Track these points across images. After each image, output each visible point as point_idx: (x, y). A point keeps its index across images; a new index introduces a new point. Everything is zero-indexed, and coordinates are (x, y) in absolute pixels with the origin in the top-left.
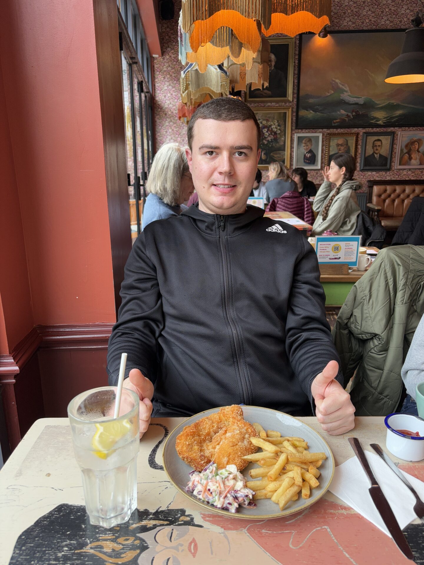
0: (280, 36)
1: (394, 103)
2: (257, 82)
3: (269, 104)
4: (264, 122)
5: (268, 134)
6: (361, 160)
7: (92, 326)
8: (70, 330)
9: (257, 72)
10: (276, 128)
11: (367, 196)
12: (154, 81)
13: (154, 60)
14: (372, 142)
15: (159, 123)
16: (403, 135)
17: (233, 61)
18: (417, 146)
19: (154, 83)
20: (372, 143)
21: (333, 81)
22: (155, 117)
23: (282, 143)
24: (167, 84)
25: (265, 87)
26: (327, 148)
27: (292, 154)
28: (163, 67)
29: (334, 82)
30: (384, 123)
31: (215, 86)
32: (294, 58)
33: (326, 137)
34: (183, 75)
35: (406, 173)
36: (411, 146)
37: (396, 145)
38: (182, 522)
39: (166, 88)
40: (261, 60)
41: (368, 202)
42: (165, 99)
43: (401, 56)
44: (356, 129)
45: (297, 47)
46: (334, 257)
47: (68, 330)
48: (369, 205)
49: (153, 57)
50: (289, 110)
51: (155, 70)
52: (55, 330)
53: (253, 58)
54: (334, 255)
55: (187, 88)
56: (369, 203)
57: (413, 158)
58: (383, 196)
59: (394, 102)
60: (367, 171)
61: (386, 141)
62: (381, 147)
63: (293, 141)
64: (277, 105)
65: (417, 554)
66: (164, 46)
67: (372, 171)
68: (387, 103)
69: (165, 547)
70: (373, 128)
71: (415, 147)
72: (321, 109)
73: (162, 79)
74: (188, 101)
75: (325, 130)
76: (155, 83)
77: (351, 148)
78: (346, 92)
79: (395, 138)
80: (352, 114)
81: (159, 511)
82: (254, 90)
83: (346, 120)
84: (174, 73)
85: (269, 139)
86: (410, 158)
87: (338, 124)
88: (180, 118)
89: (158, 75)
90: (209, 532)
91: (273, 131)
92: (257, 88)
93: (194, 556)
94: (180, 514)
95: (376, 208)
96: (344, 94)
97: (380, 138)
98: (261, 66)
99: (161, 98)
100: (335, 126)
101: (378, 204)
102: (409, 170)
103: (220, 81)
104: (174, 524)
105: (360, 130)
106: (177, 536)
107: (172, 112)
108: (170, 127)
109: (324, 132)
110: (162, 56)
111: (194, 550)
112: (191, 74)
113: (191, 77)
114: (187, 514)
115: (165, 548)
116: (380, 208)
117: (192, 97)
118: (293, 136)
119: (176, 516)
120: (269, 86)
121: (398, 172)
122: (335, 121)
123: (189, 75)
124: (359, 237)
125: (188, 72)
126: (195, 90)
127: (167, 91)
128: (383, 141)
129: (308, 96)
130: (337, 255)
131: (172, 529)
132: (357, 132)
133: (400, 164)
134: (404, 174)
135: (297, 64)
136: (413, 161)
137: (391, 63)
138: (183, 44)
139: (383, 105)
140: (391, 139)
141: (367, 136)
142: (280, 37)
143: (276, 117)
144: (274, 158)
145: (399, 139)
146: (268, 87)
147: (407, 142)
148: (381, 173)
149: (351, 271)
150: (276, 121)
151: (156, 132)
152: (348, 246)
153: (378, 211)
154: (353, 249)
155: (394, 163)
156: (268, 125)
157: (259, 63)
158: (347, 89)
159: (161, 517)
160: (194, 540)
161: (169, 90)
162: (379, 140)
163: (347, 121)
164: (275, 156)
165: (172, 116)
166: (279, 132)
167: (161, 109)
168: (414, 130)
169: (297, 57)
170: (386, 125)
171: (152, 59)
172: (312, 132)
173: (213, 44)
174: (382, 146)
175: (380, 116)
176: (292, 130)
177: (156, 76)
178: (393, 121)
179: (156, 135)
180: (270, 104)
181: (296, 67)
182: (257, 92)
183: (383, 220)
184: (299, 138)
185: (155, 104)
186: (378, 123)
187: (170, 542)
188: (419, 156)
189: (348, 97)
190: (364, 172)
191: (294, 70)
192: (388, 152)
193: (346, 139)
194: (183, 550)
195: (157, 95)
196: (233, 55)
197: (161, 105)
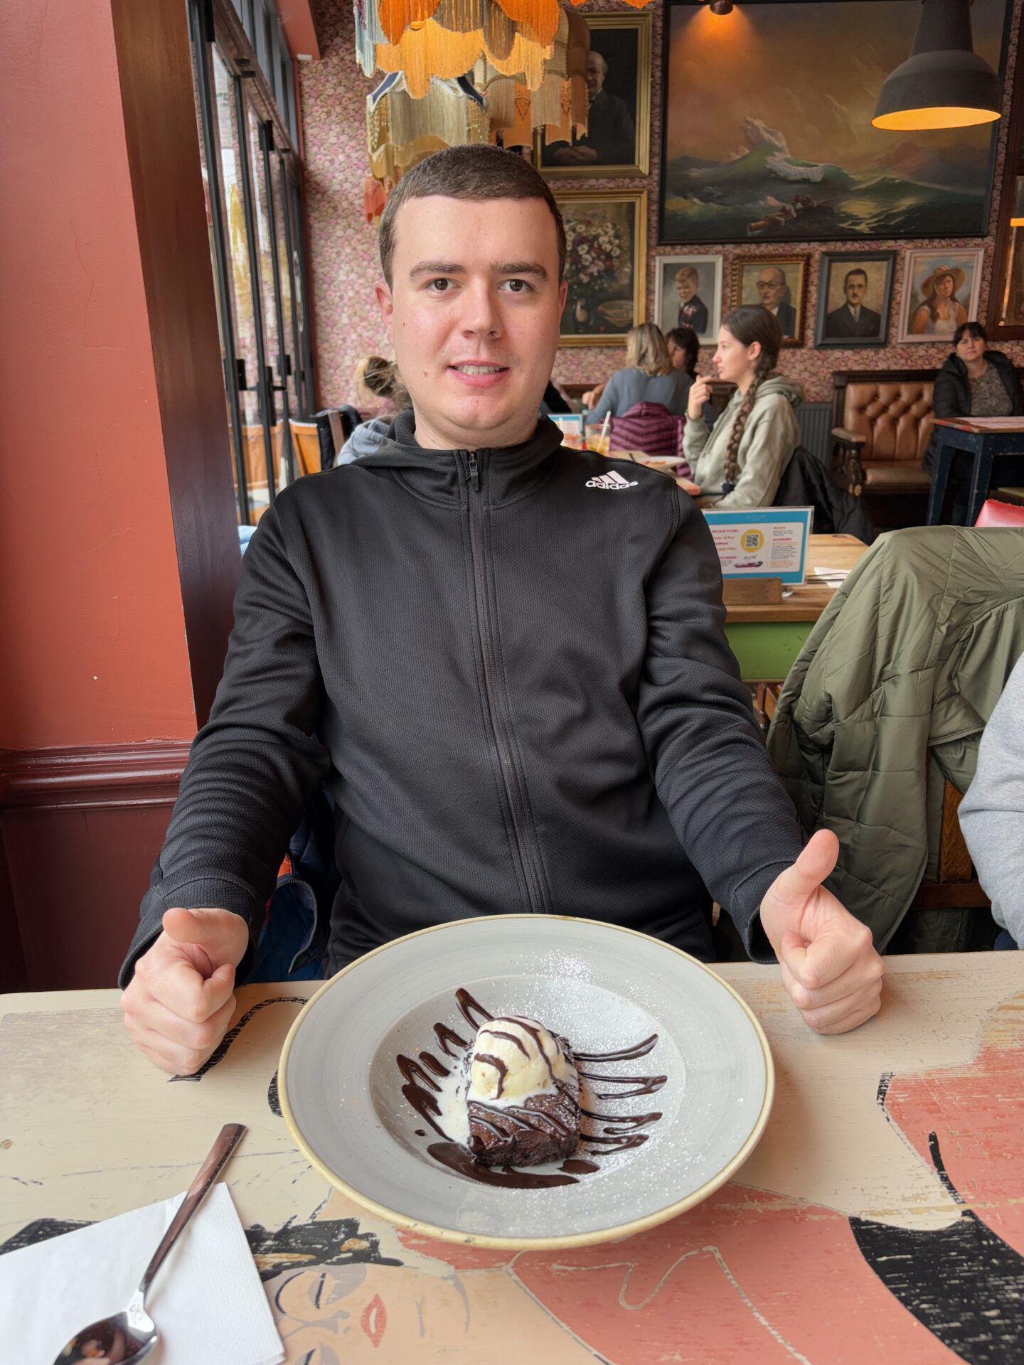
0: (615, 8)
1: (895, 179)
2: (558, 124)
3: (592, 182)
4: (581, 228)
5: (590, 259)
6: (817, 322)
7: (136, 750)
8: (81, 760)
9: (559, 97)
10: (610, 242)
11: (831, 411)
12: (302, 121)
13: (300, 68)
14: (844, 276)
15: (318, 232)
16: (918, 259)
17: (495, 67)
18: (950, 286)
19: (303, 126)
20: (844, 279)
21: (748, 122)
22: (309, 216)
23: (626, 281)
24: (336, 129)
25: (578, 137)
26: (734, 293)
27: (651, 307)
28: (324, 85)
29: (749, 127)
30: (872, 229)
31: (454, 135)
32: (652, 64)
33: (732, 264)
34: (371, 106)
35: (924, 353)
36: (935, 286)
37: (901, 283)
38: (350, 1255)
39: (333, 140)
40: (567, 67)
41: (834, 424)
42: (331, 169)
43: (911, 60)
44: (804, 245)
45: (659, 37)
46: (745, 562)
47: (75, 760)
48: (837, 432)
49: (299, 62)
50: (640, 197)
51: (303, 93)
52: (42, 761)
53: (545, 61)
54: (746, 558)
55: (382, 139)
56: (837, 426)
57: (941, 315)
58: (870, 411)
59: (896, 176)
60: (832, 349)
61: (876, 273)
62: (863, 289)
63: (652, 275)
64: (612, 185)
65: (935, 1308)
66: (325, 32)
67: (843, 349)
68: (879, 179)
69: (303, 1321)
70: (844, 240)
71: (946, 288)
72: (720, 194)
73: (324, 116)
74: (388, 173)
75: (729, 247)
76: (306, 127)
77: (793, 292)
78: (780, 150)
79: (898, 267)
80: (794, 205)
81: (289, 1228)
82: (553, 144)
83: (780, 221)
84: (354, 103)
85: (594, 270)
86: (934, 317)
87: (762, 230)
88: (370, 217)
89: (313, 106)
90: (416, 1276)
91: (602, 251)
92: (558, 140)
93: (376, 1343)
94: (344, 1232)
95: (854, 439)
96: (774, 156)
97: (863, 266)
98: (567, 84)
99: (321, 167)
100: (753, 237)
101: (857, 431)
102: (930, 345)
103: (465, 121)
104: (329, 1261)
105: (814, 248)
106: (333, 1292)
107: (352, 204)
108: (347, 240)
109: (727, 253)
110: (322, 58)
111: (376, 1326)
112: (393, 103)
113: (393, 109)
114: (361, 1231)
115: (301, 1324)
116: (862, 439)
117: (396, 163)
118: (652, 263)
119: (334, 1240)
120: (589, 133)
121: (904, 350)
122: (753, 224)
123: (386, 104)
124: (807, 512)
125: (383, 96)
126: (402, 145)
127: (335, 147)
128: (869, 275)
129: (687, 162)
130: (754, 557)
131: (321, 1274)
132: (807, 251)
133: (910, 332)
134: (920, 356)
135: (659, 81)
136: (941, 324)
137: (888, 79)
138: (366, 22)
139: (870, 184)
140: (888, 268)
141: (830, 262)
142: (616, 10)
143: (608, 216)
144: (606, 318)
145: (906, 268)
146: (586, 136)
147: (925, 278)
148: (864, 353)
149: (788, 594)
150: (610, 225)
151: (313, 255)
152: (781, 533)
153: (859, 446)
154: (793, 540)
155: (897, 328)
156: (591, 235)
157: (562, 75)
158: (782, 143)
159: (294, 1244)
160: (377, 1301)
161: (342, 146)
162: (859, 272)
163: (783, 224)
164: (609, 312)
165: (351, 214)
166: (618, 252)
167: (323, 194)
168: (943, 247)
169: (658, 62)
170: (878, 234)
171: (296, 64)
172: (699, 253)
173: (442, 24)
174: (866, 286)
175: (862, 210)
176: (649, 247)
177: (307, 109)
178: (892, 223)
179: (312, 261)
180: (594, 181)
181: (658, 87)
182: (562, 150)
183: (869, 467)
184: (666, 267)
185: (308, 180)
186: (857, 228)
187: (316, 1309)
188: (954, 310)
189: (785, 163)
190: (824, 352)
191: (653, 95)
192: (882, 303)
193: (780, 270)
194: (347, 1329)
195: (310, 157)
196: (493, 52)
197: (322, 185)
